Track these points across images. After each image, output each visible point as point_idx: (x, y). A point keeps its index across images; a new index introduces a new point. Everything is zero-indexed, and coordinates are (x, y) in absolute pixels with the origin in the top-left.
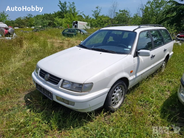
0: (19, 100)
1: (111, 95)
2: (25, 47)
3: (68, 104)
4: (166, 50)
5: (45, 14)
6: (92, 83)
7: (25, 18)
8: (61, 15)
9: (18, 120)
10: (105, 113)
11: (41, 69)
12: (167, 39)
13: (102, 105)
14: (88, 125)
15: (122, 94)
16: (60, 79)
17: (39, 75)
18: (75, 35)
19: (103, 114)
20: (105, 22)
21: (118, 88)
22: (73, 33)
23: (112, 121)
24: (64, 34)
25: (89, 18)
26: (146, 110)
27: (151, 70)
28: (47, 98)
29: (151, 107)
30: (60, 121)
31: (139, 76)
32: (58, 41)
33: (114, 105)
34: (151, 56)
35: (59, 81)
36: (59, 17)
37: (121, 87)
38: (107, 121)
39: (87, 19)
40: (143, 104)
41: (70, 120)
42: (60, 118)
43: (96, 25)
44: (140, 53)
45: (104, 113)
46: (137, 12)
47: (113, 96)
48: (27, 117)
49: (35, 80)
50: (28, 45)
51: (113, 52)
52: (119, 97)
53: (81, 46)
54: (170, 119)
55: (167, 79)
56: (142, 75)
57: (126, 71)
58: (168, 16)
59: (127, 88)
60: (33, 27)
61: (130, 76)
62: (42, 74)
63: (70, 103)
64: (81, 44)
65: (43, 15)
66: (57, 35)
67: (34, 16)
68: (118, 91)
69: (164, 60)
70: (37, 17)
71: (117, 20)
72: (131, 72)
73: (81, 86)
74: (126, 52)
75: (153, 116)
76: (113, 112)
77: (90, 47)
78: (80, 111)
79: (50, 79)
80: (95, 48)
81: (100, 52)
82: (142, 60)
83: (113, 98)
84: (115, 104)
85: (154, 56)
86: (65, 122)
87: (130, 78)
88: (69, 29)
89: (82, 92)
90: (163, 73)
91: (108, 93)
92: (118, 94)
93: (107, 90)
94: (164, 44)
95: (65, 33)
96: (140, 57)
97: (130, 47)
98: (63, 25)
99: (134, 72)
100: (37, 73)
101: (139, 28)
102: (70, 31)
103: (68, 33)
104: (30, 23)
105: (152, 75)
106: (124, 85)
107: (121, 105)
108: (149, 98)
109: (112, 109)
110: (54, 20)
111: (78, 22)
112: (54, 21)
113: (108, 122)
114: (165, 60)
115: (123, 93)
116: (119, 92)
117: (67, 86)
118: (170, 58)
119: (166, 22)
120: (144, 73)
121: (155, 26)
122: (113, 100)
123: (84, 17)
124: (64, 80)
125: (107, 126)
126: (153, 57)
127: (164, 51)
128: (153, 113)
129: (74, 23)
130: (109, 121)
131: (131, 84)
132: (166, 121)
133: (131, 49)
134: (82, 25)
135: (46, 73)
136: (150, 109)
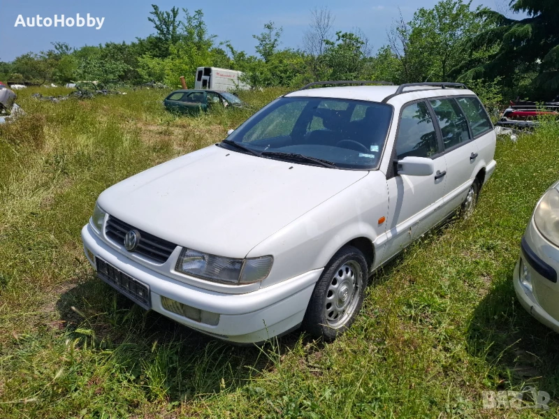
0: (42, 311)
1: (326, 291)
2: (49, 145)
3: (199, 320)
4: (477, 155)
5: (108, 46)
6: (271, 256)
7: (47, 57)
8: (160, 49)
9: (42, 373)
10: (309, 345)
11: (111, 216)
12: (477, 125)
13: (299, 319)
14: (260, 381)
15: (356, 288)
16: (173, 246)
17: (106, 233)
18: (205, 110)
19: (301, 348)
20: (296, 72)
21: (343, 268)
22: (200, 105)
23: (328, 369)
24: (169, 107)
25: (247, 56)
26: (425, 331)
27: (435, 214)
28: (133, 303)
29: (440, 323)
30: (173, 372)
31: (404, 231)
32: (152, 128)
33: (332, 319)
34: (435, 174)
35: (170, 253)
36: (155, 52)
37: (351, 265)
38: (315, 367)
39: (240, 62)
40: (417, 314)
41: (204, 369)
42: (172, 363)
43: (268, 80)
44: (404, 167)
45: (304, 344)
46: (388, 43)
47: (330, 293)
48: (69, 364)
49: (93, 250)
50: (58, 140)
51: (326, 162)
52: (345, 295)
53: (231, 145)
54: (495, 356)
55: (481, 241)
56: (410, 228)
57: (366, 218)
58: (476, 55)
59: (370, 270)
60: (72, 86)
61: (378, 234)
62: (116, 229)
63: (204, 316)
64: (230, 139)
65: (104, 46)
66: (149, 109)
67: (75, 51)
68: (343, 277)
69: (472, 186)
70: (85, 53)
71: (331, 67)
72: (381, 221)
73: (237, 266)
74: (366, 164)
75: (447, 350)
76: (330, 340)
77: (257, 149)
78: (235, 341)
79: (140, 245)
80: (274, 151)
81: (290, 164)
82: (411, 186)
83: (331, 298)
84: (336, 317)
85: (444, 174)
86: (188, 375)
87: (378, 240)
88: (186, 90)
89: (239, 284)
90: (468, 221)
91: (317, 283)
92: (344, 288)
93: (312, 275)
94: (470, 138)
95: (174, 104)
96: (404, 177)
97: (375, 148)
98: (167, 77)
99: (388, 221)
100: (99, 227)
101: (400, 92)
102: (187, 97)
103: (181, 102)
104: (61, 71)
105: (438, 230)
106: (359, 261)
107: (351, 318)
108: (432, 296)
109: (327, 332)
110: (136, 64)
111: (213, 69)
112: (138, 67)
113: (316, 370)
114: (475, 185)
115: (356, 284)
116: (347, 281)
117: (195, 266)
118: (487, 178)
119: (470, 73)
120: (416, 224)
121: (443, 88)
122: (329, 305)
123: (230, 55)
124: (185, 249)
125: (314, 383)
126: (440, 176)
127: (471, 158)
128: (445, 339)
129: (200, 73)
130: (321, 368)
131: (380, 258)
132: (483, 362)
133: (379, 156)
134: (223, 80)
135: (129, 228)
136: (436, 328)
